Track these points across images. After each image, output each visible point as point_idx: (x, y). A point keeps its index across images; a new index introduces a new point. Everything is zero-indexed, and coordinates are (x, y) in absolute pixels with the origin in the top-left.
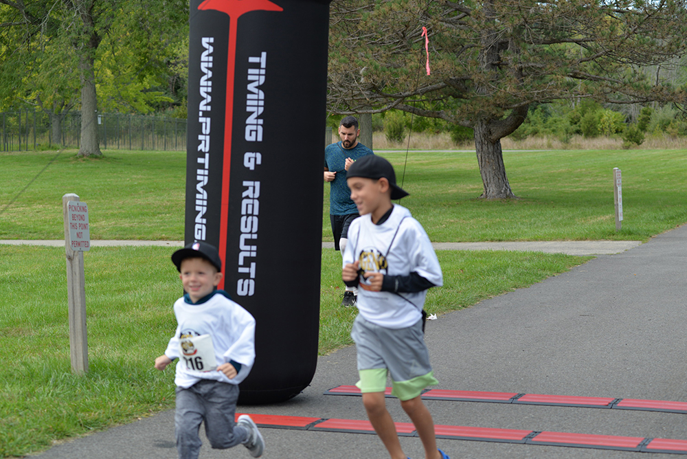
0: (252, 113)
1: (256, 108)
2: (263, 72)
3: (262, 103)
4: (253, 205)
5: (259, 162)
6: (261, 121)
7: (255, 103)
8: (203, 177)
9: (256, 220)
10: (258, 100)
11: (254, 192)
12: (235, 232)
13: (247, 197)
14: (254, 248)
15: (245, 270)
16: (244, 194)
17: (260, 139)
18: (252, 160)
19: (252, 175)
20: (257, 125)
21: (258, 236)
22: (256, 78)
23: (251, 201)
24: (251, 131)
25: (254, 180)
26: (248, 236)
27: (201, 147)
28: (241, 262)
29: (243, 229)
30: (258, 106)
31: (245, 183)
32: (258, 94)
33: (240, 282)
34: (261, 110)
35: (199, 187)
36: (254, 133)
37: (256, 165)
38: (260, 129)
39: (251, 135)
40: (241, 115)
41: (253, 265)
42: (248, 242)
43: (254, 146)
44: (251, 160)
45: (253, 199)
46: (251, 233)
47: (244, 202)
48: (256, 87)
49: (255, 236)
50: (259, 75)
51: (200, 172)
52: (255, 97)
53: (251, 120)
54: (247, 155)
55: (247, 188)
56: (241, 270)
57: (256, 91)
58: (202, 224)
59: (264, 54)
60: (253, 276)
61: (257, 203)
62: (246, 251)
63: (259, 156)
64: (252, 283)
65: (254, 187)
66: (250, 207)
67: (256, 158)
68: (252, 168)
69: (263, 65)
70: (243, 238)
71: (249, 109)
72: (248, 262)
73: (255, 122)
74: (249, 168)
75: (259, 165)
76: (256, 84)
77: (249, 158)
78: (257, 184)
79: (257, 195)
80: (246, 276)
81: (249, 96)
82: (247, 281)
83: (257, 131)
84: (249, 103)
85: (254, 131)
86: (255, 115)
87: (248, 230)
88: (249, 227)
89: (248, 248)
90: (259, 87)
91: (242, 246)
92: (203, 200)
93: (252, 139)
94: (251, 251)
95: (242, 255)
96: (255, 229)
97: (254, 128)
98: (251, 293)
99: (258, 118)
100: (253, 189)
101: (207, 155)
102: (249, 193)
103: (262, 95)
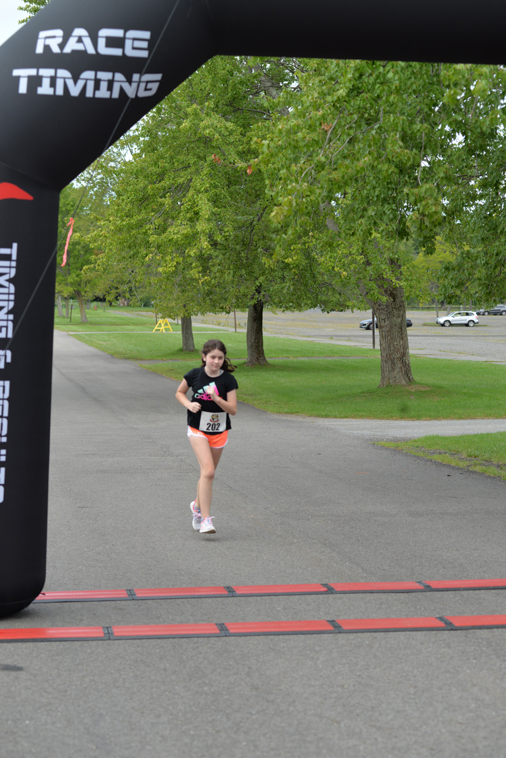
0: (3, 308)
1: (6, 302)
2: (14, 264)
3: (12, 297)
4: (3, 406)
5: (9, 360)
6: (11, 317)
7: (6, 297)
9: (5, 422)
10: (9, 294)
11: (4, 392)
14: (4, 452)
17: (10, 335)
18: (3, 358)
20: (7, 320)
21: (8, 440)
22: (7, 270)
23: (1, 402)
24: (1, 327)
25: (4, 379)
30: (8, 300)
32: (9, 288)
34: (12, 304)
36: (4, 330)
37: (6, 364)
38: (10, 325)
39: (1, 332)
41: (3, 470)
43: (3, 344)
44: (1, 358)
45: (3, 399)
46: (1, 436)
48: (7, 280)
49: (5, 439)
50: (10, 267)
52: (5, 290)
53: (1, 315)
57: (6, 284)
59: (15, 245)
60: (3, 482)
61: (6, 404)
63: (9, 353)
64: (2, 489)
65: (4, 387)
67: (6, 356)
68: (2, 366)
69: (14, 257)
73: (5, 317)
75: (9, 363)
76: (7, 277)
78: (7, 384)
79: (7, 395)
83: (7, 327)
85: (4, 327)
86: (5, 310)
90: (9, 281)
93: (2, 335)
94: (1, 455)
96: (5, 432)
97: (4, 323)
99: (8, 313)
100: (3, 389)
103: (12, 289)
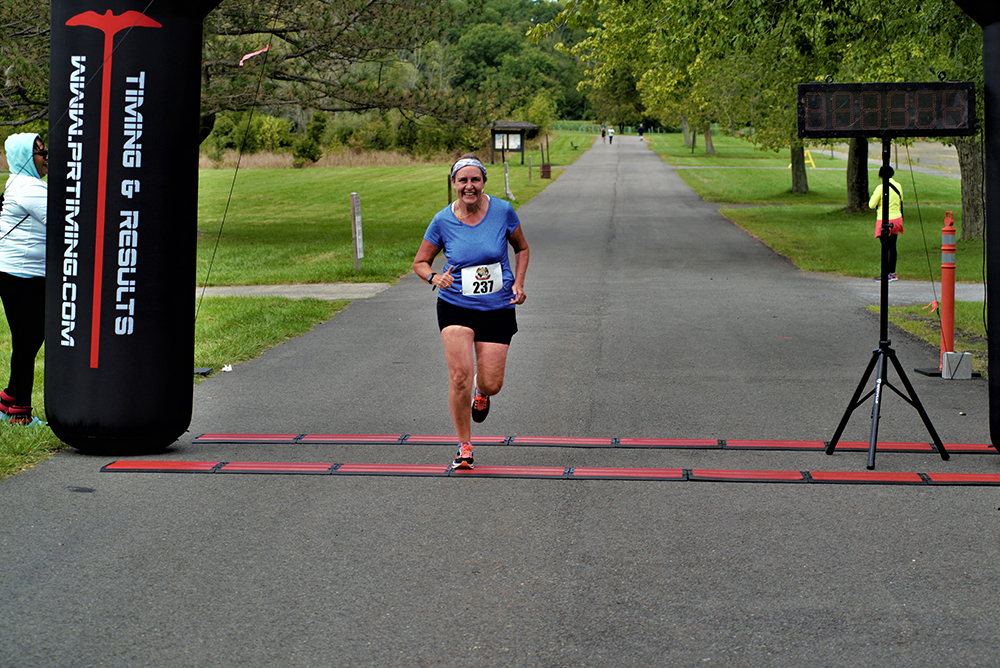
0: (130, 137)
1: (134, 132)
2: (141, 93)
3: (140, 126)
4: (131, 236)
5: (137, 190)
6: (139, 146)
7: (133, 126)
8: (73, 207)
9: (134, 252)
10: (137, 123)
11: (132, 223)
12: (112, 265)
13: (125, 228)
14: (133, 283)
15: (123, 307)
16: (122, 225)
17: (138, 165)
18: (131, 188)
19: (129, 204)
20: (135, 150)
21: (137, 270)
22: (134, 99)
23: (129, 232)
24: (129, 156)
25: (133, 210)
26: (127, 270)
27: (72, 174)
28: (119, 299)
29: (121, 263)
30: (136, 130)
31: (123, 213)
32: (137, 117)
33: (118, 320)
34: (140, 133)
35: (68, 218)
36: (132, 159)
37: (134, 193)
38: (139, 154)
39: (128, 161)
40: (118, 139)
41: (132, 301)
42: (126, 277)
43: (131, 174)
44: (129, 188)
45: (132, 229)
46: (129, 266)
47: (122, 234)
48: (134, 109)
49: (133, 270)
50: (138, 96)
51: (68, 201)
52: (134, 120)
53: (128, 145)
54: (125, 183)
55: (125, 218)
56: (119, 307)
57: (134, 113)
58: (73, 258)
59: (142, 74)
60: (132, 313)
61: (135, 234)
62: (124, 286)
63: (137, 183)
64: (131, 320)
65: (132, 217)
66: (128, 238)
67: (134, 186)
68: (130, 196)
69: (142, 86)
70: (120, 272)
71: (126, 133)
72: (126, 298)
73: (133, 147)
74: (127, 196)
75: (137, 193)
76: (134, 106)
77: (127, 186)
78: (136, 214)
79: (135, 226)
80: (125, 313)
81: (127, 119)
82: (125, 318)
83: (135, 157)
84: (126, 126)
85: (132, 156)
86: (133, 140)
87: (126, 263)
88: (127, 260)
89: (126, 283)
90: (137, 109)
91: (120, 281)
92: (74, 232)
93: (131, 165)
94: (129, 286)
95: (120, 291)
96: (134, 263)
97: (132, 153)
98: (130, 332)
99: (135, 143)
100: (131, 219)
101: (78, 184)
102: (127, 223)
103: (140, 118)
